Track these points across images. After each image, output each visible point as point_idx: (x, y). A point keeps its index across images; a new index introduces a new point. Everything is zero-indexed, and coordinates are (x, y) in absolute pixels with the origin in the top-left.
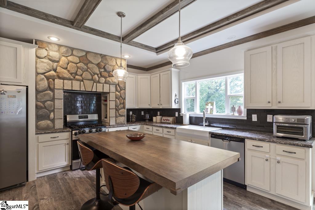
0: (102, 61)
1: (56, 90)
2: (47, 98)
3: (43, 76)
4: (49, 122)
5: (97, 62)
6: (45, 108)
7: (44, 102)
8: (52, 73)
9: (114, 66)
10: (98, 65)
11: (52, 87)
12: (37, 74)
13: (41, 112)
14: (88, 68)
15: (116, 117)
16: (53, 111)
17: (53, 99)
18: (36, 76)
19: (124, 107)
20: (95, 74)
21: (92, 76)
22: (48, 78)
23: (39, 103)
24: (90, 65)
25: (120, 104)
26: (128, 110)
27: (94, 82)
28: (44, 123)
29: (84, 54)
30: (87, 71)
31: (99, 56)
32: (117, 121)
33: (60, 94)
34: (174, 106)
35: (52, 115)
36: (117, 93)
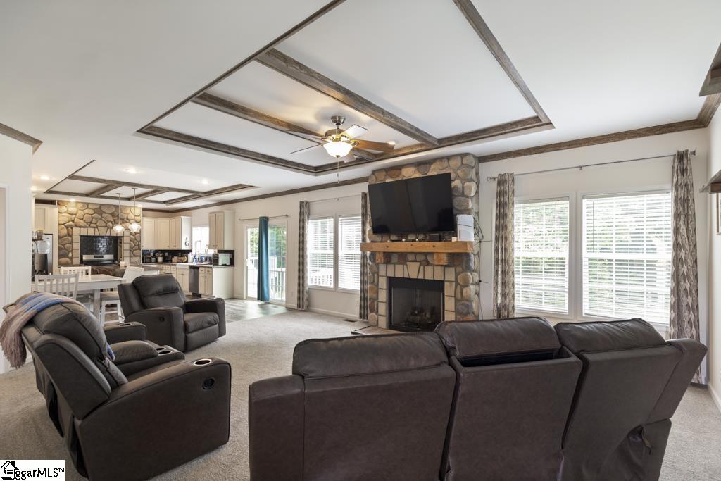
0: (115, 211)
1: (74, 236)
2: (66, 242)
3: (63, 226)
4: (68, 259)
5: (110, 212)
6: (65, 249)
7: (64, 245)
8: (71, 223)
9: (128, 214)
10: (112, 214)
11: (71, 233)
12: (59, 224)
13: (61, 252)
14: (102, 217)
15: (130, 257)
16: (72, 251)
17: (71, 243)
18: (58, 226)
19: (139, 249)
20: (108, 222)
21: (106, 224)
22: (67, 227)
23: (60, 246)
24: (103, 215)
25: (135, 245)
26: (144, 251)
27: (108, 228)
28: (64, 260)
29: (98, 206)
30: (101, 219)
31: (113, 207)
32: (132, 261)
33: (77, 239)
34: (184, 248)
35: (70, 255)
36: (132, 236)
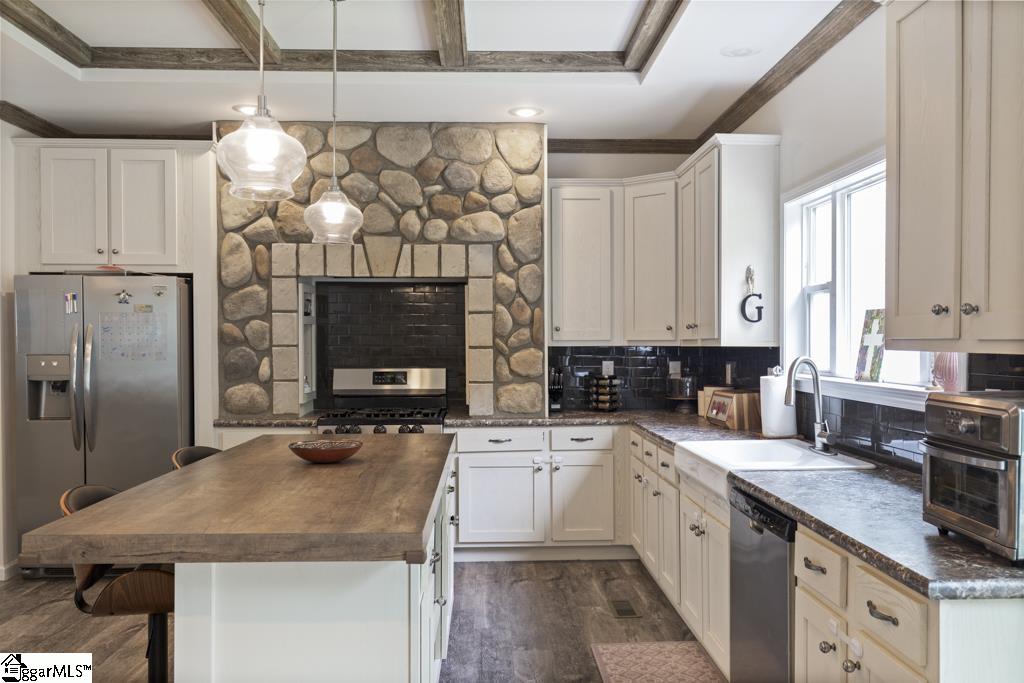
0: (434, 152)
1: (275, 283)
2: (248, 309)
3: (237, 238)
4: (256, 389)
5: (413, 161)
6: (246, 341)
7: (242, 323)
8: (266, 222)
9: (486, 163)
10: (420, 171)
11: (263, 270)
12: (223, 231)
13: (233, 356)
14: (381, 188)
15: (498, 382)
16: (268, 352)
17: (267, 314)
18: (221, 239)
19: (536, 342)
20: (406, 207)
21: (397, 217)
22: (252, 242)
23: (229, 327)
24: (387, 177)
25: (517, 325)
26: (556, 353)
27: (405, 240)
28: (242, 392)
29: (366, 135)
30: (377, 199)
31: (421, 133)
32: (503, 401)
33: (288, 295)
35: (264, 370)
36: (502, 278)
